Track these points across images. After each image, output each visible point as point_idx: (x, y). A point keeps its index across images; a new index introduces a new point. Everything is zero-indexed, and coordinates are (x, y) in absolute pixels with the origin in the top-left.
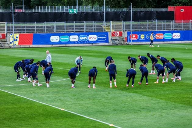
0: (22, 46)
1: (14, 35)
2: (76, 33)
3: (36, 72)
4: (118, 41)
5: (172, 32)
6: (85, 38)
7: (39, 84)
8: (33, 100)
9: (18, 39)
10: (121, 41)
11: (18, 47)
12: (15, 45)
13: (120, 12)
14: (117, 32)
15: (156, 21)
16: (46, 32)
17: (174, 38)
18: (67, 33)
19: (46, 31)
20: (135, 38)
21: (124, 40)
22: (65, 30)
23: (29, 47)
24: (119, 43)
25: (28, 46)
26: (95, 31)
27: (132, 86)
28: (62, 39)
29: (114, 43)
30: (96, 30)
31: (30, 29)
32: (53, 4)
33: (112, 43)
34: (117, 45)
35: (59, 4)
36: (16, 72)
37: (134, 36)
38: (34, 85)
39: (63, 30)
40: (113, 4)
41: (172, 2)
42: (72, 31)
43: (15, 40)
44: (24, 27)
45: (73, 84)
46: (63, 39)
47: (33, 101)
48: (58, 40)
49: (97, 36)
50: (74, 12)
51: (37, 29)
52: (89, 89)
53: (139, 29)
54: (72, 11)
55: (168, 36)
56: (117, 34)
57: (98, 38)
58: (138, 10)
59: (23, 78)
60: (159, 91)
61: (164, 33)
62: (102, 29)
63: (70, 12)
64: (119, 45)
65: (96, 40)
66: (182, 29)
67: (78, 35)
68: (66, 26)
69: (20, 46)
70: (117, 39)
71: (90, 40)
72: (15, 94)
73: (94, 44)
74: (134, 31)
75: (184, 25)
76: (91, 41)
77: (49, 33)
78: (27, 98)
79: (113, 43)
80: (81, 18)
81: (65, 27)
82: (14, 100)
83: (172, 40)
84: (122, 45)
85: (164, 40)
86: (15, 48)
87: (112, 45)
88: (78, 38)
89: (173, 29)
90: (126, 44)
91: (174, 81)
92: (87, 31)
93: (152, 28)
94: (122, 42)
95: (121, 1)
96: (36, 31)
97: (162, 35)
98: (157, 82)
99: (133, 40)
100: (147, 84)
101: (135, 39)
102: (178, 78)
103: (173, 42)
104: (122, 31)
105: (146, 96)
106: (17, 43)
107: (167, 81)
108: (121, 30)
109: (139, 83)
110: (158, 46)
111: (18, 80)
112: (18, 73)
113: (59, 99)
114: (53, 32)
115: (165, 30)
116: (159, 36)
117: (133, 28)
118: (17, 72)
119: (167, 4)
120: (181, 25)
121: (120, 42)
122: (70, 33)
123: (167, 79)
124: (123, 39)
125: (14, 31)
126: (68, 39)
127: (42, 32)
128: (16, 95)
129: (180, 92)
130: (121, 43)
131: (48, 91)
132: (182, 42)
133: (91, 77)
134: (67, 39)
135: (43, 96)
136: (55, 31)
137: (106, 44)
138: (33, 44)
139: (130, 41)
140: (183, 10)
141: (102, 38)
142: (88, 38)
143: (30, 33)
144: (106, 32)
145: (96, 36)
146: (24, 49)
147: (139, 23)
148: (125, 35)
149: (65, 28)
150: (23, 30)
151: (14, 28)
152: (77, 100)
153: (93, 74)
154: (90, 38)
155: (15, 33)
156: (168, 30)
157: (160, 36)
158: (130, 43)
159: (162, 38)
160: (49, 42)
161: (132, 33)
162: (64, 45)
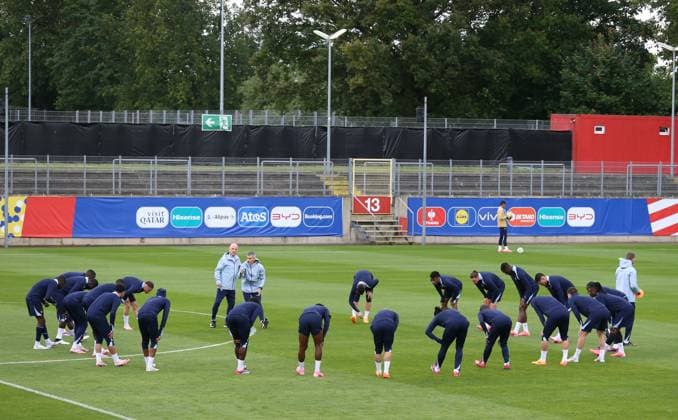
0: (34, 242)
1: (7, 203)
2: (228, 198)
3: (108, 317)
4: (377, 229)
5: (567, 204)
6: (258, 218)
7: (117, 360)
8: (101, 410)
9: (22, 216)
10: (386, 229)
11: (21, 244)
12: (12, 235)
13: (381, 130)
14: (372, 198)
15: (511, 163)
16: (123, 193)
17: (572, 223)
18: (197, 196)
19: (120, 190)
20: (434, 219)
21: (396, 229)
22: (189, 186)
23: (59, 244)
24: (378, 239)
25: (55, 242)
26: (294, 193)
27: (456, 371)
28: (178, 217)
29: (360, 236)
30: (297, 190)
31: (65, 180)
32: (137, 104)
33: (353, 236)
34: (372, 243)
35: (159, 104)
36: (35, 315)
37: (432, 215)
38: (99, 361)
39: (181, 187)
40: (355, 103)
41: (562, 100)
42: (211, 193)
43: (10, 220)
44: (42, 174)
45: (240, 361)
46: (182, 218)
47: (103, 414)
48: (162, 221)
49: (302, 210)
50: (221, 124)
51: (90, 180)
52: (301, 378)
53: (450, 191)
54: (213, 123)
55: (551, 217)
56: (373, 205)
57: (307, 216)
58: (446, 123)
59: (58, 340)
60: (555, 390)
61: (536, 205)
62: (321, 185)
63: (206, 126)
64: (380, 244)
65: (296, 223)
66: (599, 194)
67: (236, 206)
68: (194, 175)
69: (27, 242)
70: (372, 223)
71: (276, 223)
72: (37, 392)
73: (291, 240)
74: (432, 196)
75: (606, 179)
76: (282, 228)
77: (132, 196)
78: (81, 405)
79: (357, 239)
80: (246, 146)
81: (189, 176)
82: (33, 410)
83: (567, 230)
84: (390, 244)
85: (536, 230)
86: (9, 246)
87: (355, 244)
88: (234, 215)
89: (569, 194)
90: (404, 241)
91: (602, 358)
92: (265, 193)
93: (495, 187)
94: (388, 233)
95: (383, 94)
96: (85, 189)
97: (530, 213)
98: (543, 360)
99: (427, 229)
100: (507, 368)
101: (437, 223)
102: (615, 351)
103: (569, 237)
104: (391, 196)
105: (511, 404)
106: (17, 229)
107: (576, 358)
108: (388, 193)
109: (477, 362)
110: (520, 250)
111: (38, 346)
112: (41, 319)
113: (197, 409)
114: (147, 193)
115: (539, 195)
116: (519, 217)
117: (429, 187)
118: (37, 317)
119: (546, 107)
120: (599, 179)
121: (381, 233)
122: (207, 196)
123: (578, 351)
124: (392, 223)
125: (9, 186)
126: (198, 218)
127: (108, 193)
128: (37, 395)
129: (629, 394)
130: (387, 239)
131: (152, 384)
132: (602, 238)
133: (308, 335)
134: (194, 218)
135: (138, 397)
136: (153, 191)
137: (335, 239)
138: (75, 234)
139: (418, 231)
140: (603, 128)
141: (320, 217)
142: (269, 217)
143: (63, 196)
144: (334, 198)
145: (296, 210)
146: (42, 252)
147: (450, 169)
148: (401, 209)
149: (189, 180)
150: (42, 184)
151: (9, 176)
152: (261, 413)
153: (314, 326)
154: (279, 217)
155: (10, 194)
156: (552, 195)
157: (525, 216)
158: (418, 239)
159: (530, 224)
160: (131, 228)
161: (424, 202)
162: (185, 241)
